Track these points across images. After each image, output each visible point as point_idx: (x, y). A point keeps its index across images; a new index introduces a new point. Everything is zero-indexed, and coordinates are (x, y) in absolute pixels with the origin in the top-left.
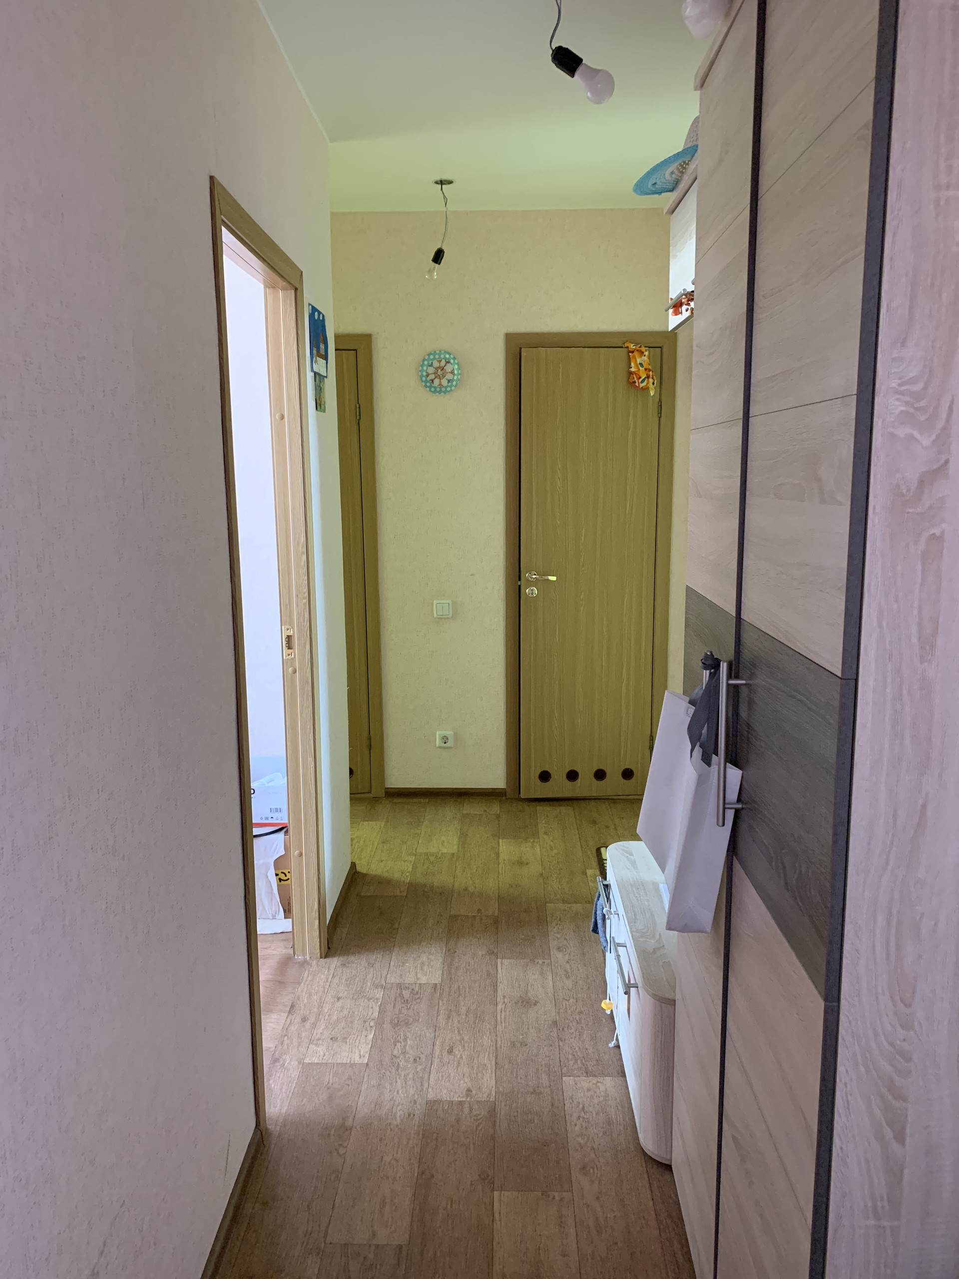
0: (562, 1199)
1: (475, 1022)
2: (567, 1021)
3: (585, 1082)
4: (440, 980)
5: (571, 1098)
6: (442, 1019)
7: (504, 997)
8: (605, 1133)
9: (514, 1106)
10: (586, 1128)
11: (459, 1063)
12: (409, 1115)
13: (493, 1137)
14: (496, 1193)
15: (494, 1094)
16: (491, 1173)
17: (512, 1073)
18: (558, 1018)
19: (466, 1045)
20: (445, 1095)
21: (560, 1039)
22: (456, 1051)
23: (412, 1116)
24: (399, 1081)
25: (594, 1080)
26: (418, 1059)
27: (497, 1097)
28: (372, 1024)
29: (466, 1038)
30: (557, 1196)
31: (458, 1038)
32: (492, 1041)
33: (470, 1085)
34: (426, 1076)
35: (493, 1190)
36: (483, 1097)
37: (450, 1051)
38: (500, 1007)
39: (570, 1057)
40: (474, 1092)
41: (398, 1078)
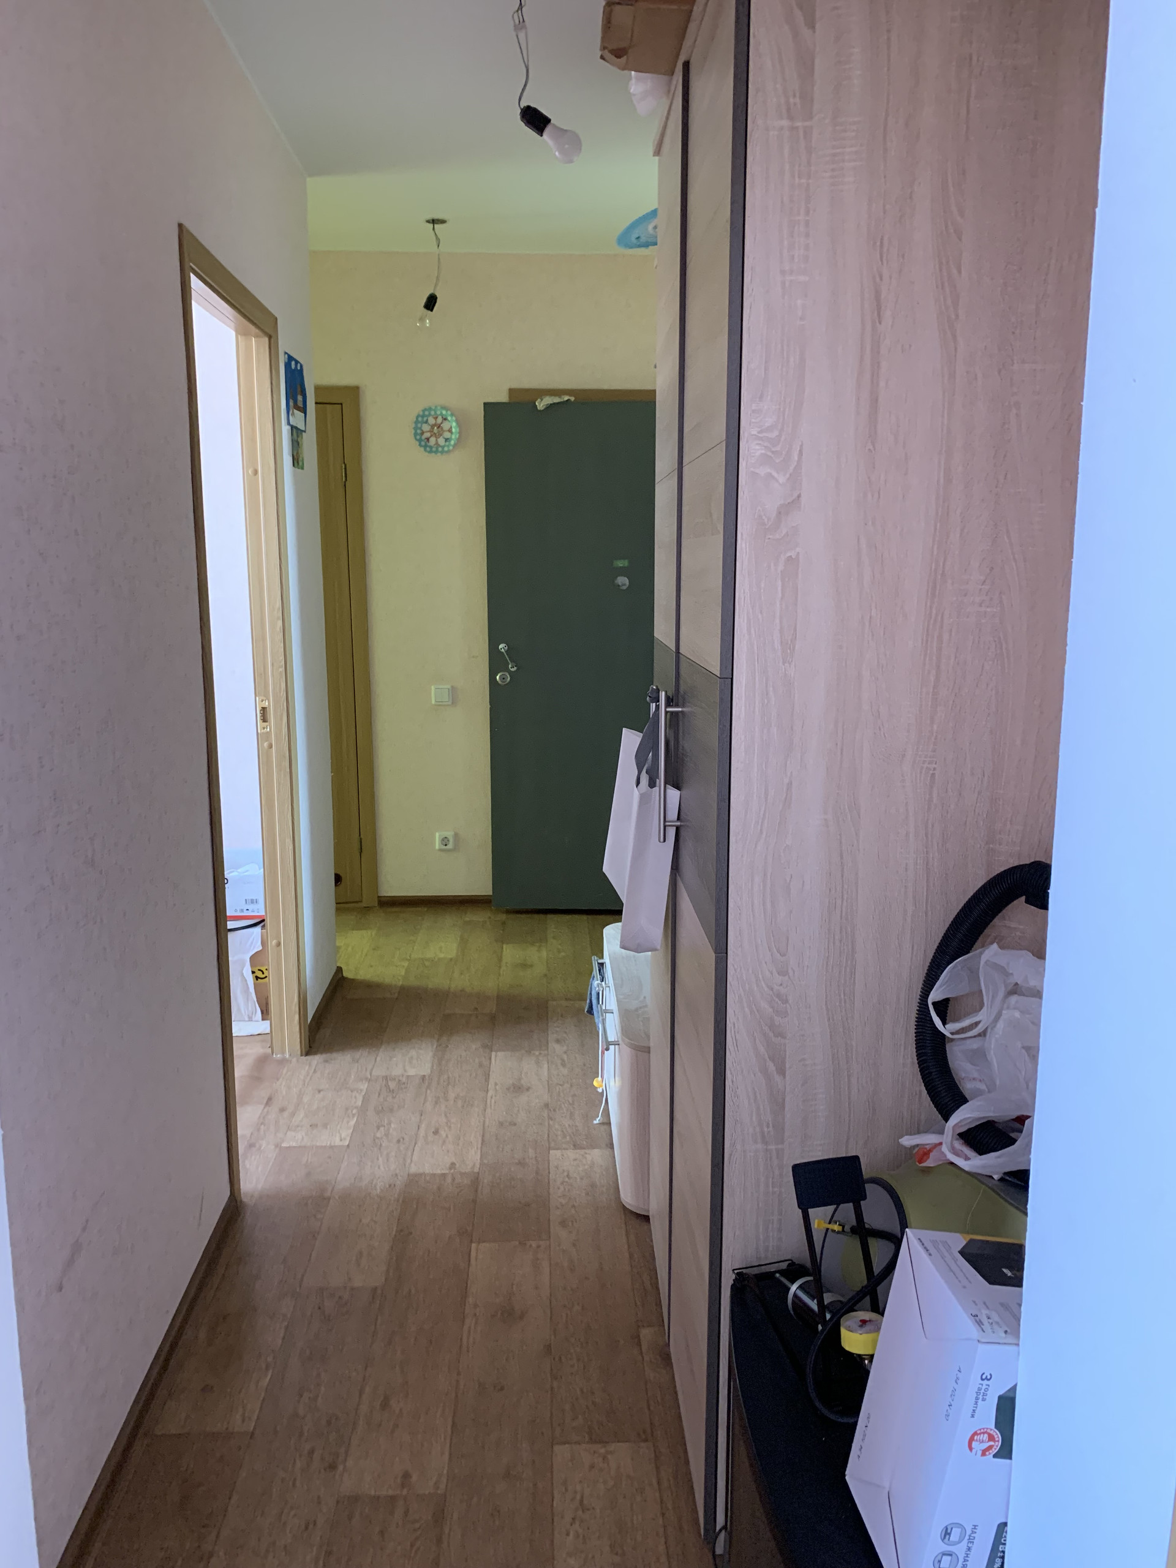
0: (539, 1247)
1: (463, 1107)
2: (559, 1103)
3: (571, 1154)
4: (429, 1071)
5: (557, 1167)
6: (429, 1106)
7: (496, 1084)
8: (587, 1194)
9: (498, 1175)
10: (569, 1190)
11: (444, 1142)
12: (390, 1186)
13: (474, 1201)
14: (474, 1245)
15: (478, 1166)
16: (469, 1229)
17: (498, 1147)
18: (550, 1100)
19: (452, 1126)
20: (427, 1169)
21: (550, 1118)
22: (443, 1133)
23: (393, 1186)
24: (380, 1159)
25: (582, 1152)
26: (401, 1140)
27: (481, 1169)
28: (354, 1111)
29: (453, 1120)
30: (534, 1244)
31: (444, 1120)
32: (479, 1122)
33: (454, 1160)
34: (409, 1153)
35: (471, 1242)
36: (467, 1169)
37: (436, 1132)
38: (490, 1093)
39: (559, 1133)
40: (457, 1165)
41: (379, 1156)
